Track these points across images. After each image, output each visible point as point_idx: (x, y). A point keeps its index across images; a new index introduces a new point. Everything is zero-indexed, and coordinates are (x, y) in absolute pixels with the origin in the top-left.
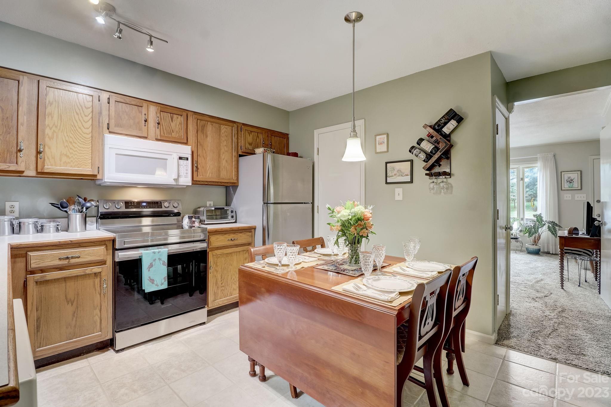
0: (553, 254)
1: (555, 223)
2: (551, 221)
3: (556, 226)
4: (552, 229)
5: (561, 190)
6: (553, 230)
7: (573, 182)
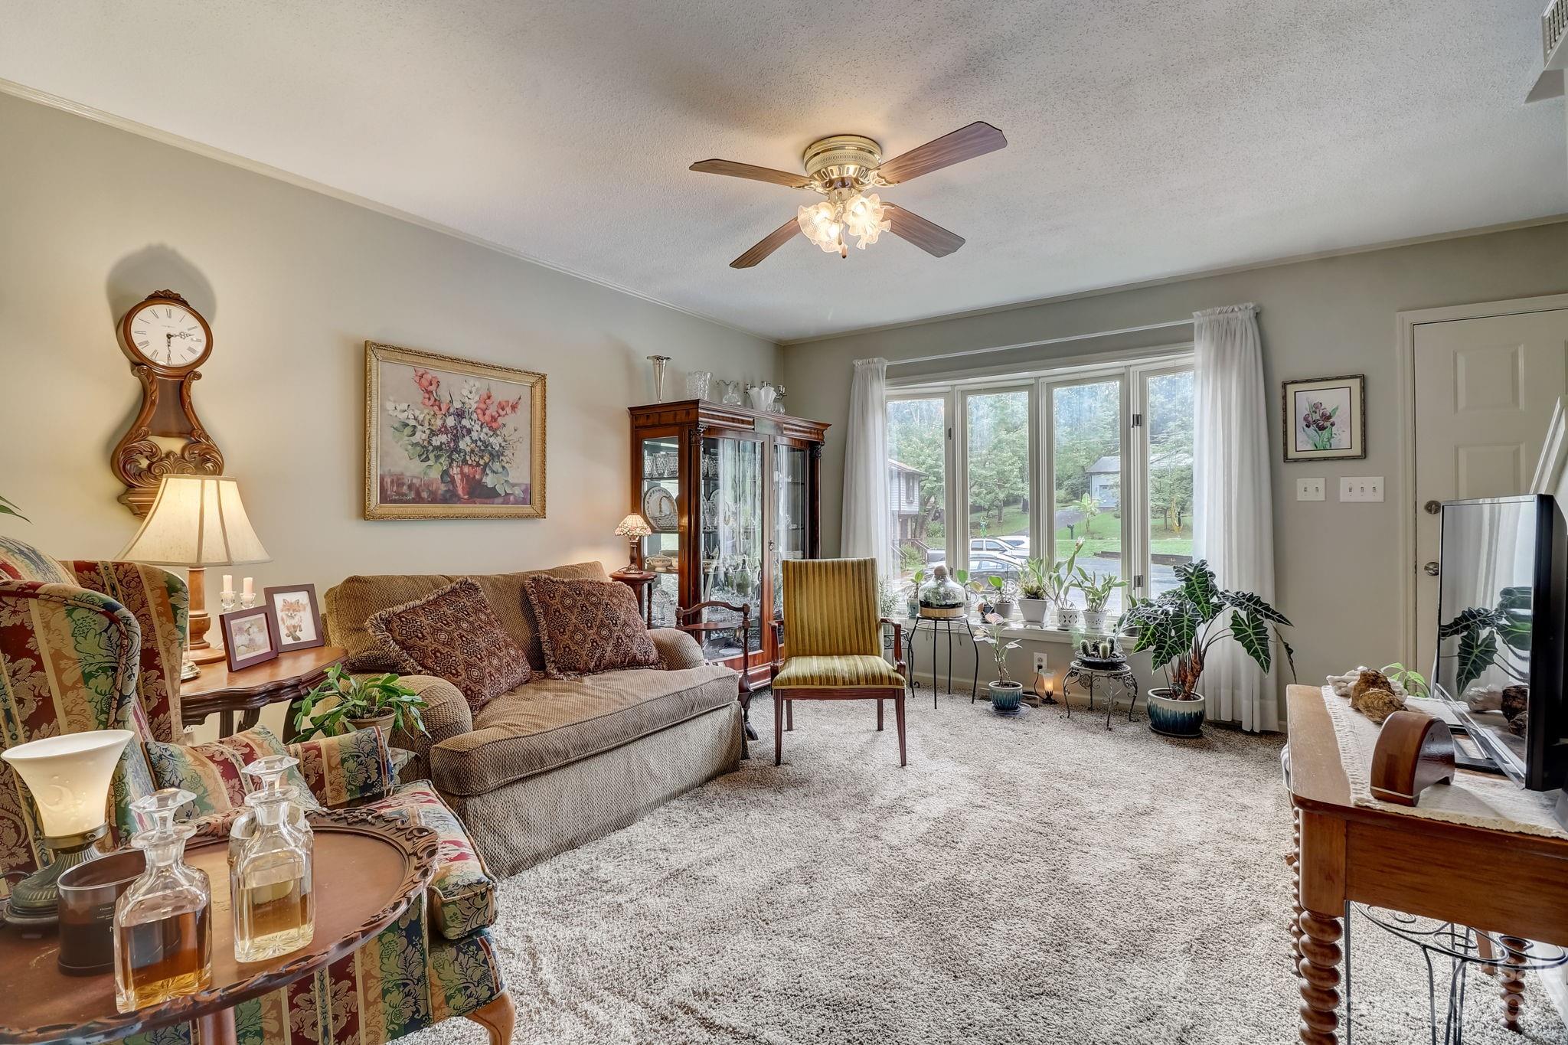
0: (1252, 733)
1: (1262, 604)
2: (1244, 595)
3: (1267, 616)
4: (1250, 631)
5: (1286, 459)
6: (1253, 637)
7: (1333, 425)
